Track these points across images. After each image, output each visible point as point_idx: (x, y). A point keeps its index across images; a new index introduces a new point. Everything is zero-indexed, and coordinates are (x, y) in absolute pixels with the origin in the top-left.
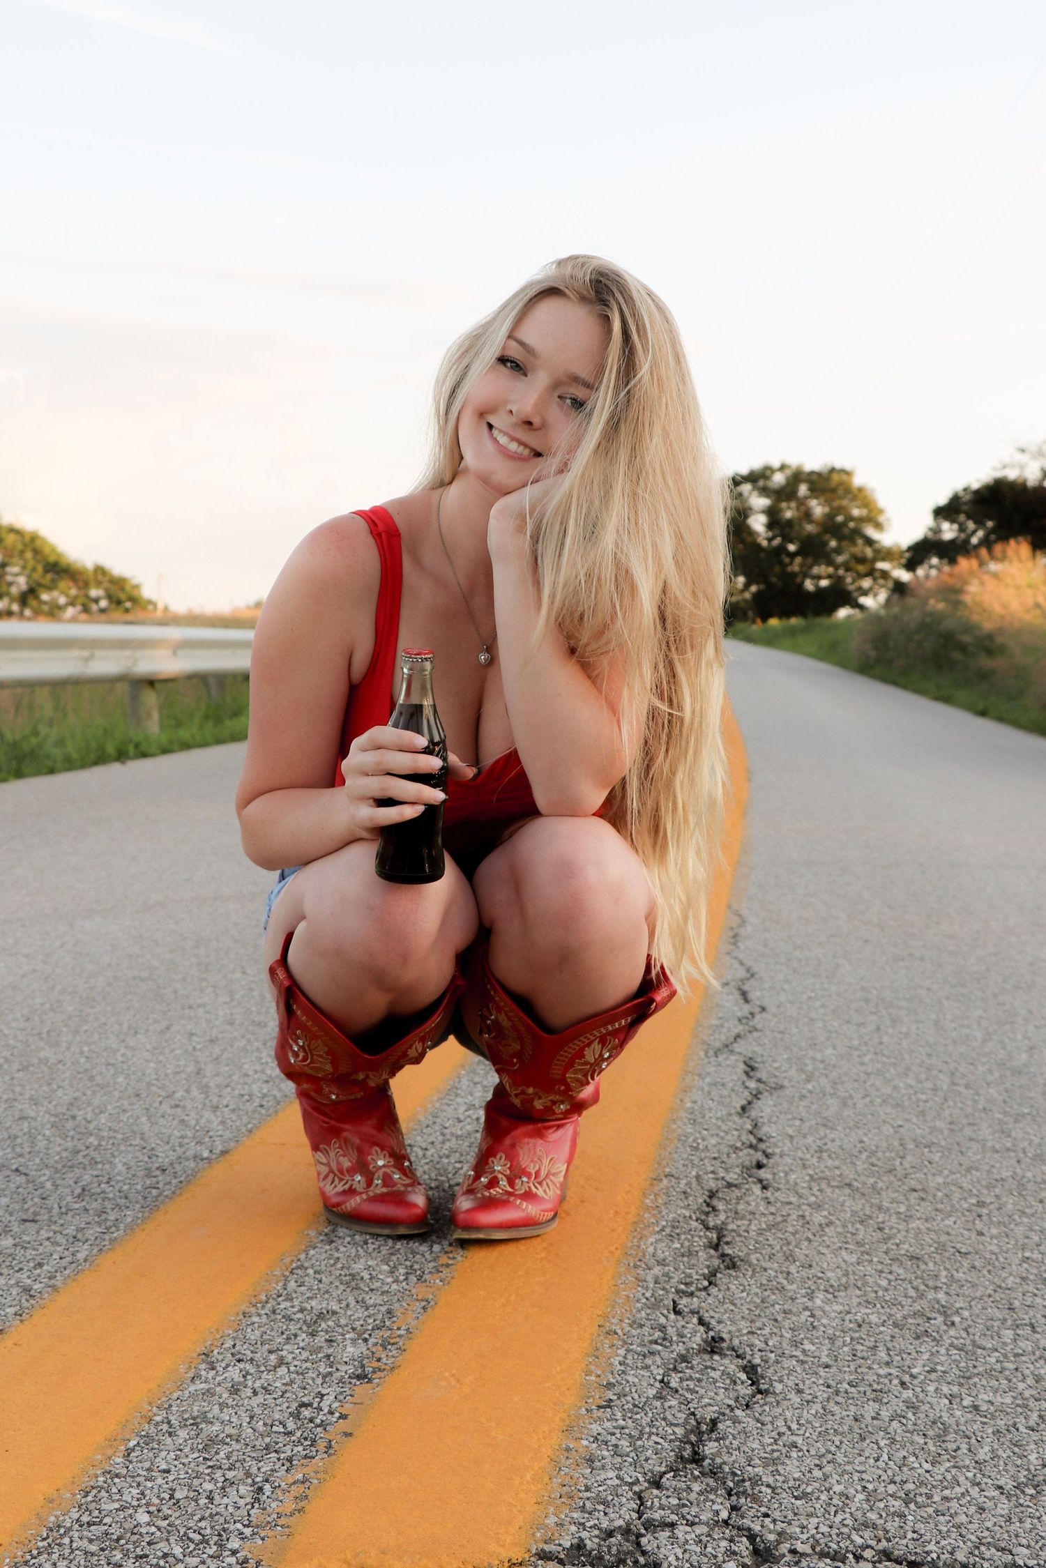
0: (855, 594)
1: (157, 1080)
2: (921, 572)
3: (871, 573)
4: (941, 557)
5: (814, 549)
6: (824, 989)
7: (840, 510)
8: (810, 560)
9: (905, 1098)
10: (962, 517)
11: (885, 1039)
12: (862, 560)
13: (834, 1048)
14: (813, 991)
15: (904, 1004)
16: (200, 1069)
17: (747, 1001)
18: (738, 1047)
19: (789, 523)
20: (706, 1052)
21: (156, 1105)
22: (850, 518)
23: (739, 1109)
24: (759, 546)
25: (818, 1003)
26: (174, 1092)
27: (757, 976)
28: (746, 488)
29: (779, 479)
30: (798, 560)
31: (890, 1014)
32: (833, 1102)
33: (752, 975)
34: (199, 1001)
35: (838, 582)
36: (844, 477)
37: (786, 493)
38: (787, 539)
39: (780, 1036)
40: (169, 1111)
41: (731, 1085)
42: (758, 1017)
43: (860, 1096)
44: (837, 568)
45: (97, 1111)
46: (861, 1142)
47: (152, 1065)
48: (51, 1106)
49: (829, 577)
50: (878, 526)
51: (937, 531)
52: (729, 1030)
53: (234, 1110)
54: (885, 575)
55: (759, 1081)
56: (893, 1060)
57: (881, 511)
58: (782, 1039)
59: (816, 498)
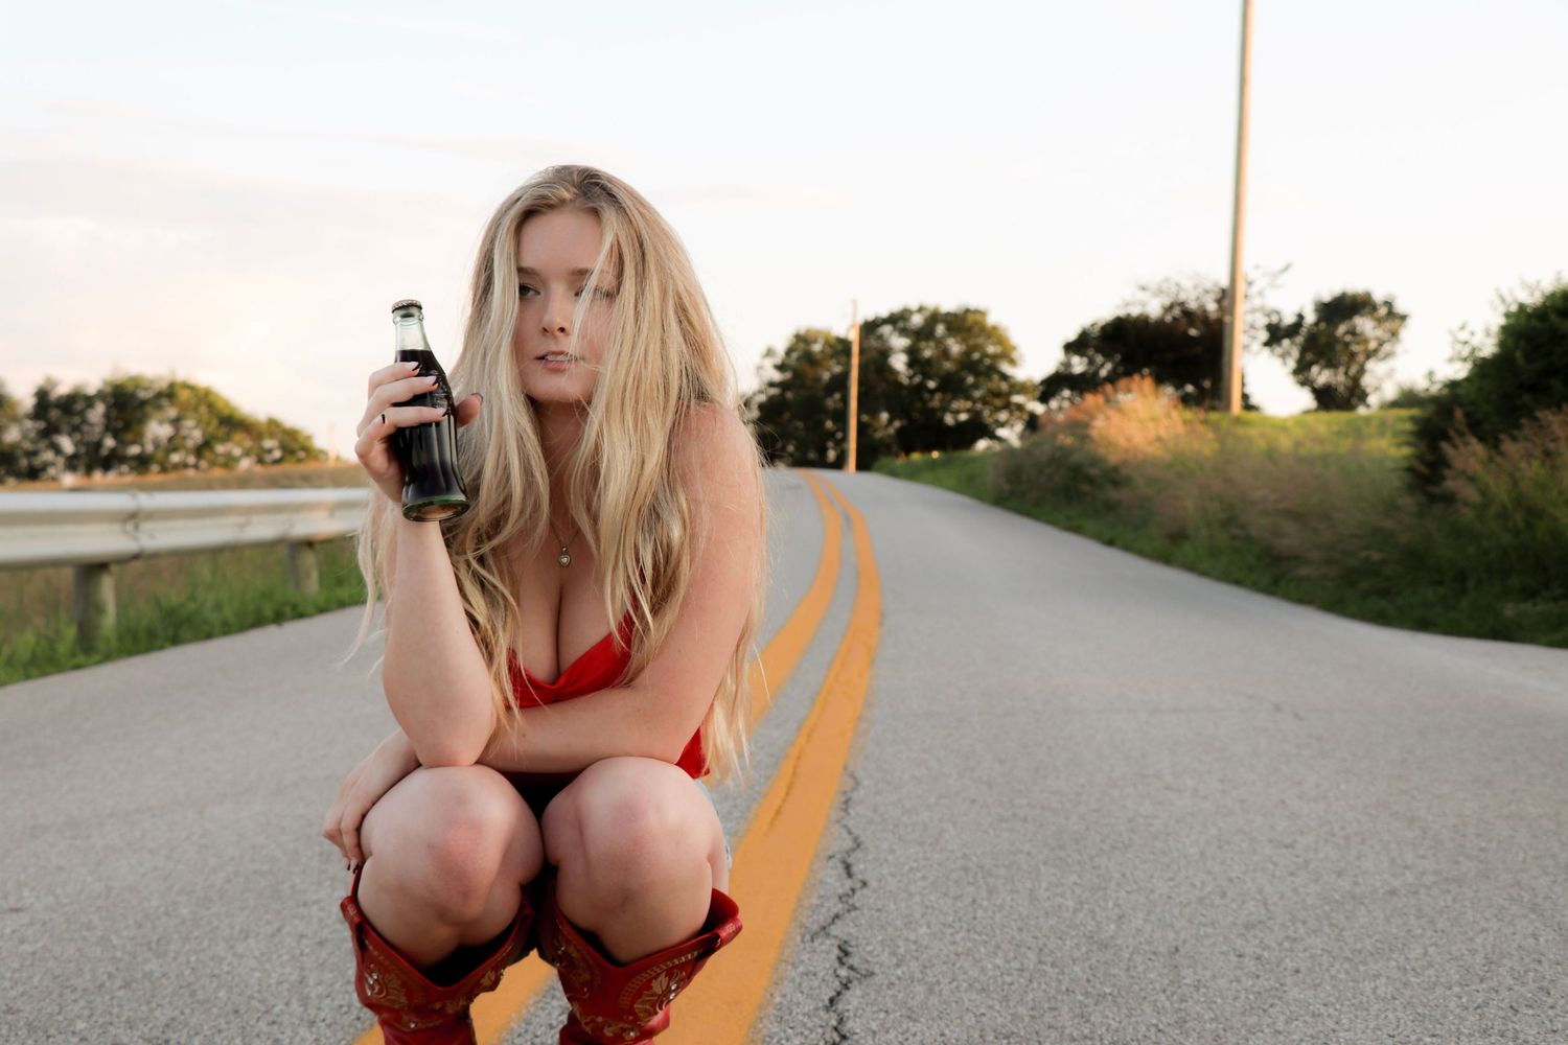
0: (993, 426)
1: (259, 992)
2: (1054, 404)
3: (1007, 406)
4: (1072, 389)
5: (952, 386)
6: (926, 859)
7: (975, 348)
8: (949, 396)
9: (991, 981)
10: (1091, 352)
11: (980, 913)
12: (998, 394)
13: (929, 926)
14: (916, 861)
15: (1002, 871)
16: (304, 977)
17: (850, 875)
18: (835, 930)
19: (928, 362)
20: (803, 936)
21: (253, 1022)
22: (985, 355)
23: (827, 1002)
24: (900, 385)
25: (919, 875)
26: (273, 1006)
27: (862, 847)
28: (886, 330)
29: (917, 320)
30: (938, 396)
31: (987, 885)
32: (920, 989)
33: (859, 846)
34: (315, 897)
35: (976, 417)
36: (978, 317)
37: (924, 334)
38: (927, 376)
39: (876, 914)
40: (265, 1029)
41: (822, 974)
42: (858, 893)
43: (947, 980)
44: (974, 402)
45: (192, 1033)
46: (943, 1035)
47: (257, 974)
48: (146, 1030)
49: (968, 411)
50: (1012, 362)
51: (1067, 365)
52: (829, 910)
53: (329, 1026)
54: (1020, 407)
55: (851, 968)
56: (984, 937)
57: (1014, 348)
58: (878, 919)
59: (954, 337)
